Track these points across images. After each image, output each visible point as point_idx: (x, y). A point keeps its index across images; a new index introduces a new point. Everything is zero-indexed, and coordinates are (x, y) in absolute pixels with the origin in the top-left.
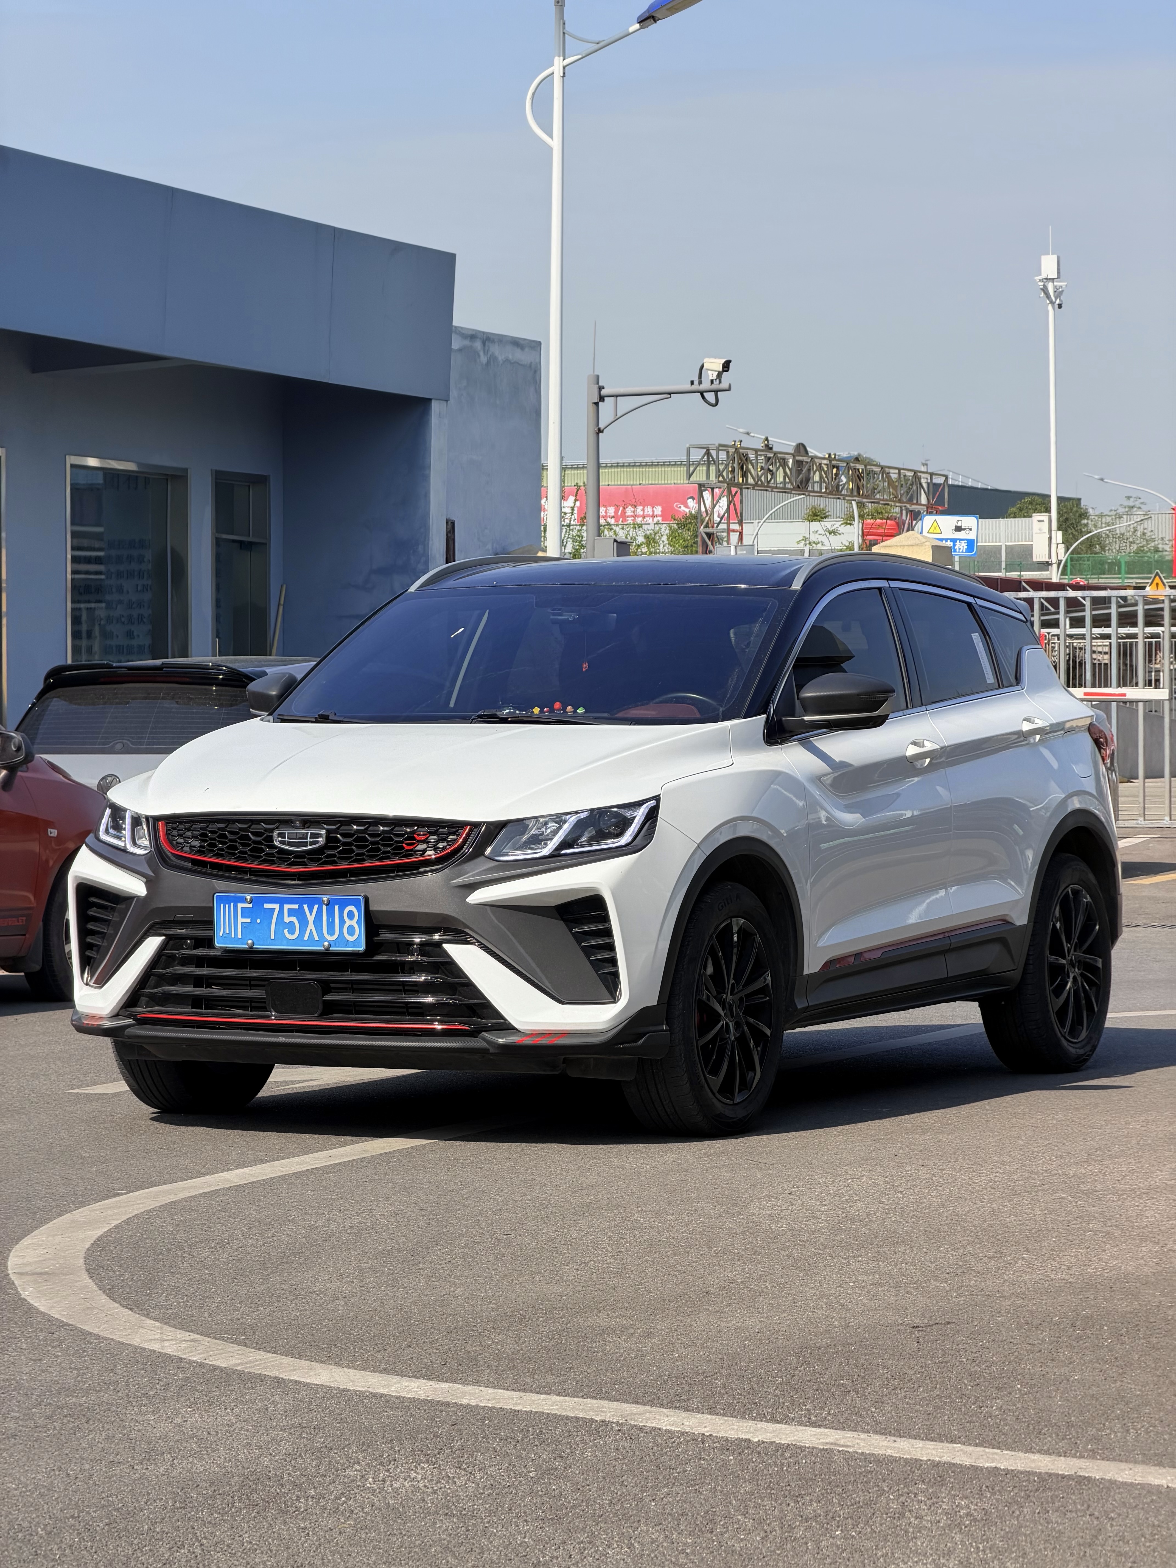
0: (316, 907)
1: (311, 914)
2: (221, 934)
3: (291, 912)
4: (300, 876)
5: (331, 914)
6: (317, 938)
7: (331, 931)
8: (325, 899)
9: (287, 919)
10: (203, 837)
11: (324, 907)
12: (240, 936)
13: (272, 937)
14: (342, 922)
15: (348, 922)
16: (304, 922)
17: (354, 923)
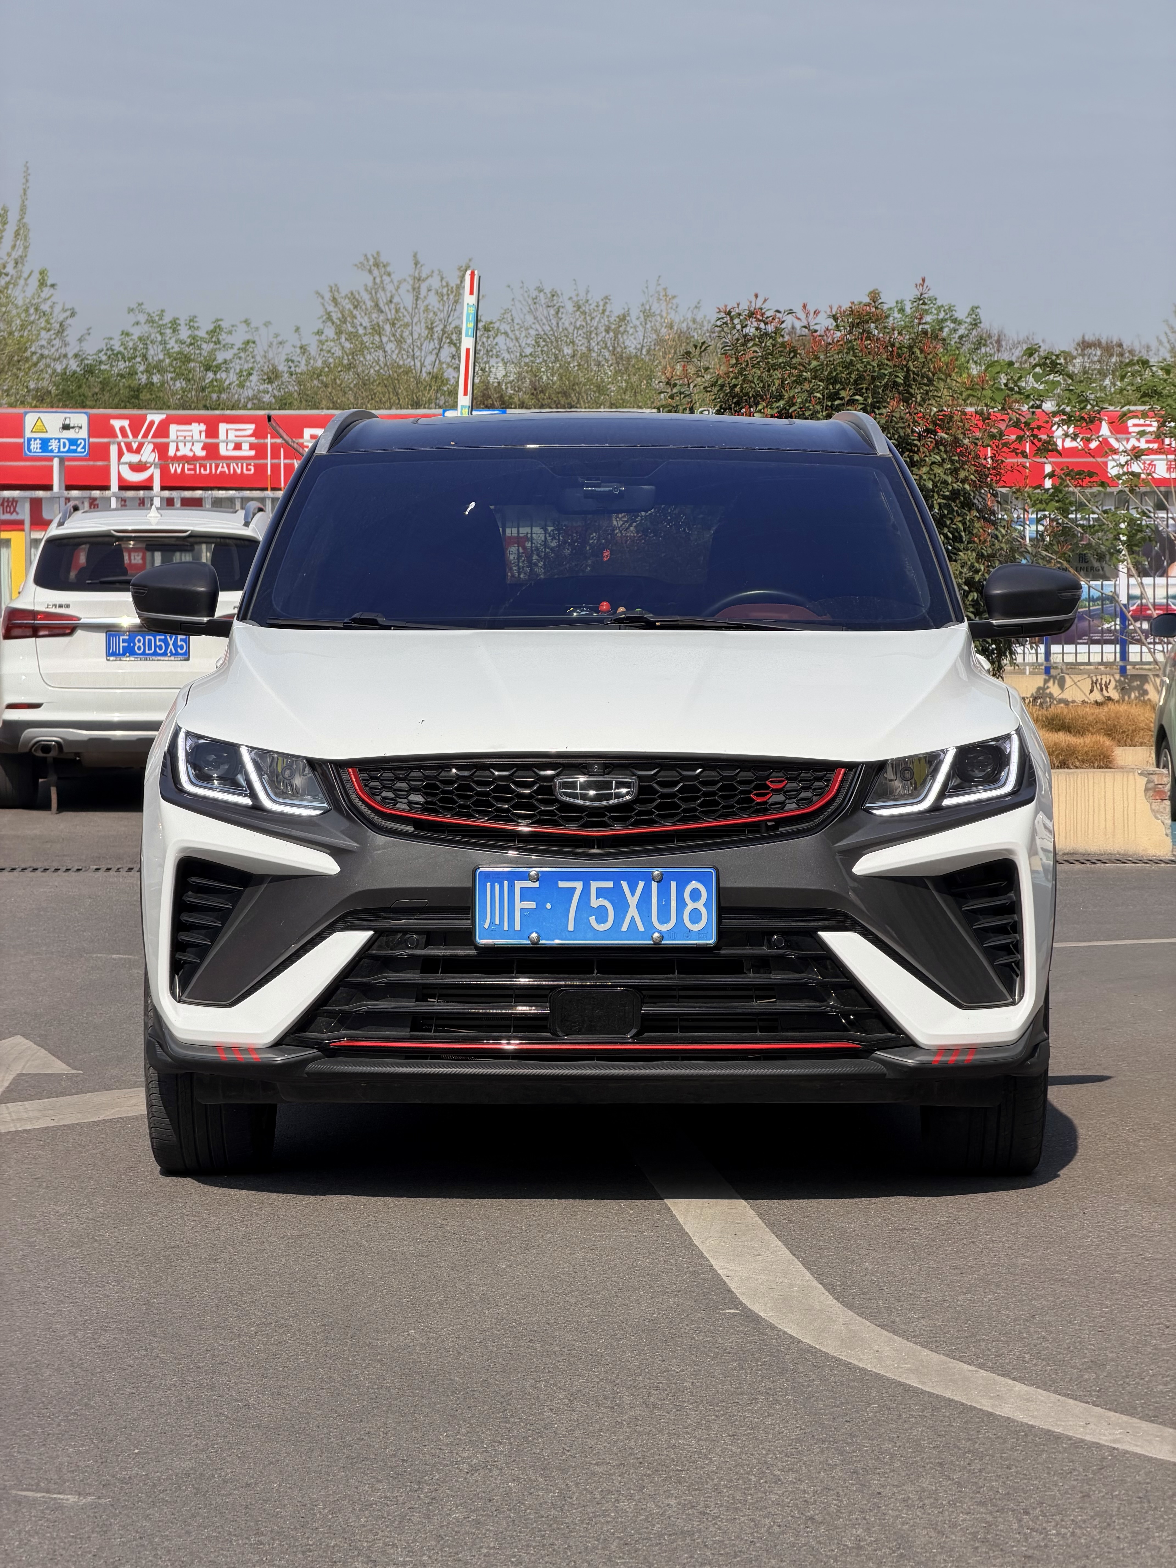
0: (641, 884)
1: (633, 894)
2: (486, 926)
3: (600, 893)
4: (601, 842)
5: (664, 894)
6: (641, 928)
7: (664, 917)
8: (656, 872)
9: (595, 903)
10: (429, 789)
11: (655, 885)
12: (517, 927)
13: (571, 927)
14: (681, 904)
15: (691, 905)
16: (621, 907)
17: (700, 905)
